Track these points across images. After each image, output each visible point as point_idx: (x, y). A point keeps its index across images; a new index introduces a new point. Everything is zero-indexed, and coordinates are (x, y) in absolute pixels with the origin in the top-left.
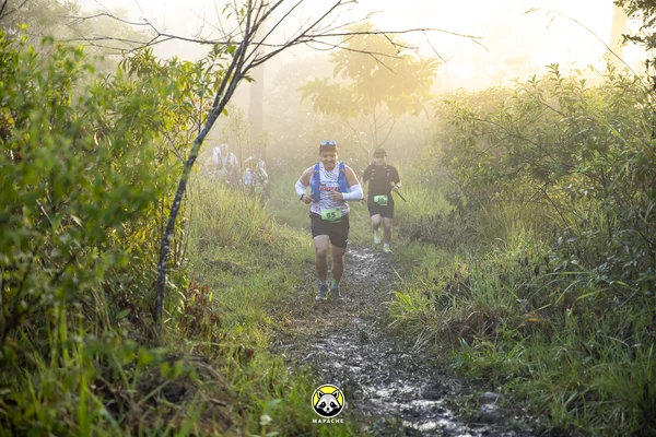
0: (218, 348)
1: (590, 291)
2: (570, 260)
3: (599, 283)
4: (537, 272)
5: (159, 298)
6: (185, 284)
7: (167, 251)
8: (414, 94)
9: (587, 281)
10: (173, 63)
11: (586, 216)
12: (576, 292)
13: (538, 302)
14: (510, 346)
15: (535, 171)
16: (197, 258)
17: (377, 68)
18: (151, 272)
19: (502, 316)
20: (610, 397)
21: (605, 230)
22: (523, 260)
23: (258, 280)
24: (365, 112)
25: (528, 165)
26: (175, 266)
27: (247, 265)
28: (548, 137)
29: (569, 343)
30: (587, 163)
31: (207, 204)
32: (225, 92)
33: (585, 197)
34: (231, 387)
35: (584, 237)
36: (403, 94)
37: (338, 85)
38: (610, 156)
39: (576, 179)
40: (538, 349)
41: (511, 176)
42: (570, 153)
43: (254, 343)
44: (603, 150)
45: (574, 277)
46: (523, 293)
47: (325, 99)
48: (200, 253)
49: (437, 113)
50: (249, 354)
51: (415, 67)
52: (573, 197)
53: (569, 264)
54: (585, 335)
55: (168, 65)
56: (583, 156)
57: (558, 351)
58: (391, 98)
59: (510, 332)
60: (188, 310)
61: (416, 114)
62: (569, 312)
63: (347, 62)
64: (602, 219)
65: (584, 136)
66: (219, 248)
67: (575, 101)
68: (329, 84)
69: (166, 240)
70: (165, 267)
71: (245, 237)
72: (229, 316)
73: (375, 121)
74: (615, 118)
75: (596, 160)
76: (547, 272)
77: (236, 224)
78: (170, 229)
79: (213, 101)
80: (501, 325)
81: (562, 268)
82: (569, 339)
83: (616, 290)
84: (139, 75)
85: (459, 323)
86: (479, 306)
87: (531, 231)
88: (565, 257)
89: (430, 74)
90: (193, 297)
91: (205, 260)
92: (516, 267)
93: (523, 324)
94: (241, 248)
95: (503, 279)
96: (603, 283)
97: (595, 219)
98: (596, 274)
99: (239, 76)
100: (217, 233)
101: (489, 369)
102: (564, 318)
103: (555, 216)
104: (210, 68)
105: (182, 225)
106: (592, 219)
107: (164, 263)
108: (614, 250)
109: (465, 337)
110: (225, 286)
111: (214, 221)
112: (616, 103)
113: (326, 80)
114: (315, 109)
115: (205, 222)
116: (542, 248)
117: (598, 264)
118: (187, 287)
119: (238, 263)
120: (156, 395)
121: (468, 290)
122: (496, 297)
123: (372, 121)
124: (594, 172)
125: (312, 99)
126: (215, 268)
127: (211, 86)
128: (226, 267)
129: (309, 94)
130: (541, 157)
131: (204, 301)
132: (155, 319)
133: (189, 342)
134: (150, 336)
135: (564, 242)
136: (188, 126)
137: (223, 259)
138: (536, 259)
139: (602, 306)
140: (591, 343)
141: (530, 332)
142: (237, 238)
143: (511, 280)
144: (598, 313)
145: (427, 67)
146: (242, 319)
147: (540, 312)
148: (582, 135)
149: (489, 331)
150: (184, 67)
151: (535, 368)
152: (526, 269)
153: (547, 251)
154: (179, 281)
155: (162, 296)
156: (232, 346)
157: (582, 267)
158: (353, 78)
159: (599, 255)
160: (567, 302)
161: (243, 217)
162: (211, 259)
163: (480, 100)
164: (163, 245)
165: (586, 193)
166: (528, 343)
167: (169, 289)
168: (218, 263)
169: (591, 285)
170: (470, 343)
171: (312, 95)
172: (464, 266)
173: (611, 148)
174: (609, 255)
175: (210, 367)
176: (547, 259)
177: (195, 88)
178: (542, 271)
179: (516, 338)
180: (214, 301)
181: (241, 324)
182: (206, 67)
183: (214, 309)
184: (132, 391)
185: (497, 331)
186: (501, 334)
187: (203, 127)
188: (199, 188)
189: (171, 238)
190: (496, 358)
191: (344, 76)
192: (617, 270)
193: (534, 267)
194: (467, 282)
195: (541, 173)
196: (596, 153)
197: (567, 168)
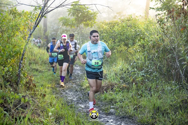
0: (35, 93)
1: (140, 78)
2: (134, 69)
3: (142, 76)
4: (125, 73)
5: (18, 79)
6: (26, 75)
7: (21, 66)
8: (91, 22)
9: (139, 75)
10: (23, 12)
11: (139, 57)
12: (136, 78)
13: (125, 81)
14: (118, 93)
15: (125, 44)
16: (28, 67)
17: (81, 14)
18: (16, 72)
19: (115, 85)
20: (145, 107)
21: (144, 61)
22: (121, 69)
23: (46, 74)
24: (77, 26)
25: (123, 43)
26: (23, 70)
27: (43, 69)
28: (129, 35)
29: (134, 92)
30: (139, 43)
31: (31, 52)
32: (38, 20)
33: (138, 52)
34: (40, 105)
35: (138, 63)
36: (88, 22)
37: (69, 19)
38: (146, 41)
39: (136, 47)
40: (125, 94)
41: (118, 46)
42: (135, 40)
43: (45, 92)
44: (144, 39)
45: (135, 74)
46: (121, 78)
47: (65, 22)
48: (29, 66)
49: (98, 27)
50: (45, 95)
51: (91, 14)
52: (135, 52)
53: (134, 70)
54: (138, 90)
55: (21, 12)
56: (138, 41)
57: (130, 95)
58: (85, 23)
59: (118, 89)
60: (27, 83)
61: (92, 27)
62: (134, 84)
63: (72, 12)
64: (143, 58)
65: (138, 35)
66: (35, 64)
67: (136, 25)
68: (67, 18)
69: (21, 63)
70: (20, 71)
71: (42, 62)
72: (38, 84)
73: (80, 29)
74: (147, 30)
75: (142, 42)
76: (128, 72)
77: (40, 58)
78: (22, 59)
79: (35, 23)
80: (115, 87)
81: (132, 71)
82: (134, 91)
83: (147, 78)
84: (12, 15)
85: (103, 86)
86: (109, 82)
87: (123, 61)
88: (133, 68)
89: (95, 16)
90: (28, 79)
91: (31, 68)
92: (119, 71)
93: (121, 87)
94: (41, 65)
95: (116, 74)
96: (143, 76)
97: (141, 58)
98: (141, 73)
99: (42, 16)
100: (34, 60)
101: (112, 100)
102: (133, 85)
103: (130, 57)
104: (34, 13)
105: (25, 58)
106: (140, 58)
107: (20, 69)
108: (146, 67)
109: (105, 90)
110: (37, 76)
111: (33, 57)
112: (147, 26)
113: (66, 17)
114: (63, 25)
115: (31, 57)
116: (127, 66)
117: (142, 70)
118: (26, 76)
119: (40, 69)
120: (18, 107)
121: (106, 77)
122: (114, 79)
123: (79, 29)
124: (141, 45)
125: (62, 22)
126: (34, 70)
127: (34, 19)
128: (37, 70)
129: (61, 21)
130: (126, 40)
131: (31, 80)
132: (17, 85)
133: (28, 92)
134: (16, 90)
135: (133, 64)
136: (27, 30)
137: (36, 68)
138: (125, 69)
139: (143, 82)
140: (140, 92)
141: (123, 89)
142: (40, 62)
143: (118, 75)
144: (142, 84)
145: (95, 14)
146: (42, 86)
147: (126, 84)
148: (138, 34)
149: (112, 89)
150: (26, 13)
151: (125, 99)
152: (122, 71)
153: (128, 67)
154: (24, 74)
155: (19, 79)
156: (39, 93)
157: (137, 71)
158: (74, 16)
159: (142, 68)
160: (133, 81)
161: (42, 56)
162: (32, 68)
163: (110, 24)
164: (20, 64)
165: (139, 51)
166: (123, 92)
167: (21, 77)
168: (35, 69)
169: (140, 76)
170: (107, 92)
171: (62, 21)
172: (105, 71)
173: (146, 38)
174: (145, 68)
175: (33, 99)
176: (128, 69)
177: (29, 19)
178: (126, 72)
179: (119, 91)
180: (34, 80)
181: (41, 87)
182: (33, 13)
183: (34, 82)
184: (11, 106)
185: (114, 89)
186: (115, 90)
187: (32, 30)
188: (29, 47)
189: (22, 62)
190: (114, 96)
191: (71, 16)
192: (147, 72)
193: (124, 71)
194: (106, 75)
195: (126, 45)
196: (142, 40)
197: (134, 44)
